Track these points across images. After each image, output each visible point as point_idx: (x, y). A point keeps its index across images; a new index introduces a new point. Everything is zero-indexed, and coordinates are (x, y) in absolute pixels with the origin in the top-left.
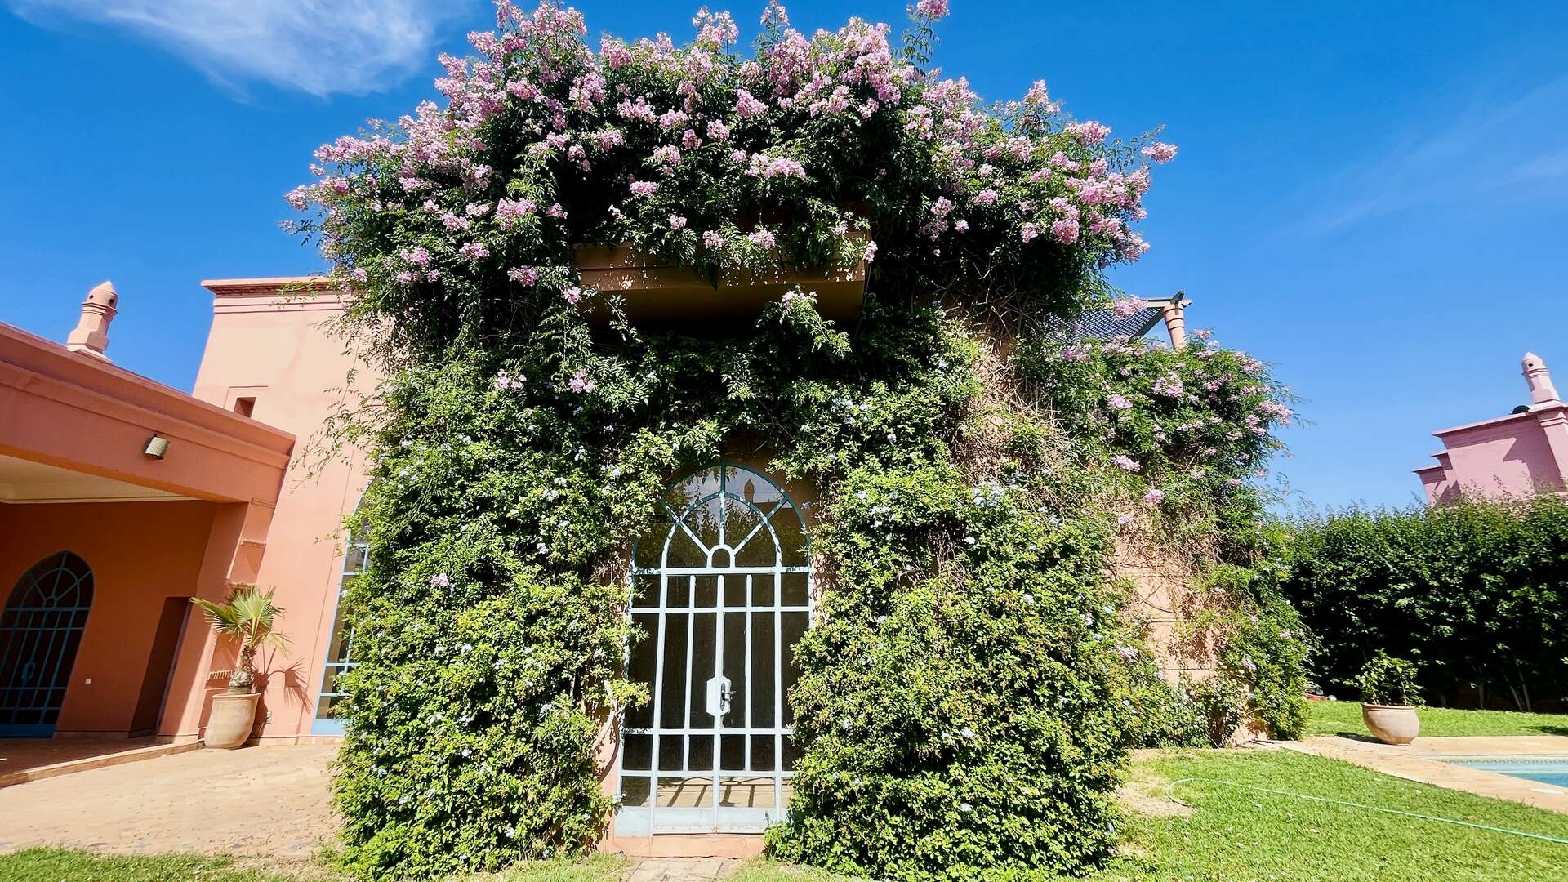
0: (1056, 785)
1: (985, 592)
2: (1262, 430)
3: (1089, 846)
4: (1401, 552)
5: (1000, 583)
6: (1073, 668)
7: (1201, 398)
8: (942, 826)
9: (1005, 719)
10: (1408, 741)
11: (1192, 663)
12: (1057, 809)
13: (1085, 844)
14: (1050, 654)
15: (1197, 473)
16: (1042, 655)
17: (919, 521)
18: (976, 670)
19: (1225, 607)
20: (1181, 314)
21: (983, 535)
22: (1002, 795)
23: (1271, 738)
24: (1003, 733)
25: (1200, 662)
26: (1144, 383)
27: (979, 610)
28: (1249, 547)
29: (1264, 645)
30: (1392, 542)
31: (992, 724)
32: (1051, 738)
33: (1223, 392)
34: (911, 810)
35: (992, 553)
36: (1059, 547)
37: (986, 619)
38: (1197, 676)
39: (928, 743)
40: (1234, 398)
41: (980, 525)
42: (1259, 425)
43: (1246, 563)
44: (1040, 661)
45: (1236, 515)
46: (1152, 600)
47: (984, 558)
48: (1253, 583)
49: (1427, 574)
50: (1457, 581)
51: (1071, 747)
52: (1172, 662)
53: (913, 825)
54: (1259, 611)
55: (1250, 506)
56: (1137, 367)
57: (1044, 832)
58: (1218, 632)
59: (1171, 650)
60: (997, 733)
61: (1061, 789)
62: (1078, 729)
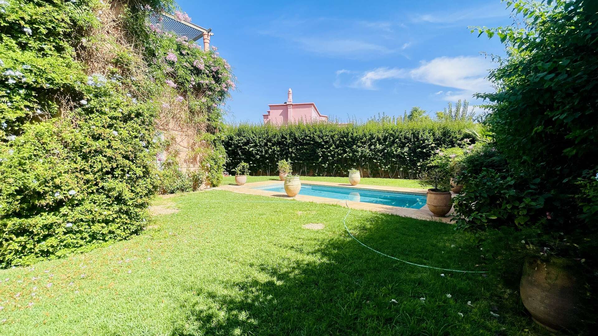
0: (121, 209)
1: (90, 128)
2: (226, 89)
3: (133, 228)
4: (254, 135)
5: (100, 125)
6: (134, 163)
7: (210, 73)
8: (54, 236)
9: (96, 184)
10: (243, 184)
11: (191, 165)
12: (120, 217)
13: (132, 228)
14: (124, 157)
15: (204, 100)
16: (119, 158)
17: (47, 86)
18: (81, 164)
19: (205, 147)
20: (209, 38)
21: (93, 101)
22: (92, 216)
23: (211, 187)
24: (95, 191)
25: (194, 165)
26: (191, 60)
27: (86, 136)
28: (215, 128)
29: (214, 159)
30: (253, 132)
31: (88, 188)
32: (120, 191)
33: (217, 72)
34: (32, 232)
35: (97, 111)
36: (135, 113)
37: (90, 141)
38: (192, 170)
39: (45, 199)
40: (220, 76)
41: (91, 95)
42: (226, 88)
43: (213, 133)
44: (118, 160)
45: (213, 117)
46: (181, 143)
47: (92, 112)
48: (215, 140)
49: (258, 141)
50: (263, 144)
51: (130, 193)
52: (185, 165)
53: (33, 238)
54: (215, 149)
55: (218, 115)
56: (189, 52)
57: (113, 227)
58: (201, 155)
59: (185, 161)
60: (91, 191)
61: (123, 210)
62: (134, 187)
